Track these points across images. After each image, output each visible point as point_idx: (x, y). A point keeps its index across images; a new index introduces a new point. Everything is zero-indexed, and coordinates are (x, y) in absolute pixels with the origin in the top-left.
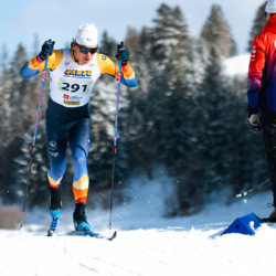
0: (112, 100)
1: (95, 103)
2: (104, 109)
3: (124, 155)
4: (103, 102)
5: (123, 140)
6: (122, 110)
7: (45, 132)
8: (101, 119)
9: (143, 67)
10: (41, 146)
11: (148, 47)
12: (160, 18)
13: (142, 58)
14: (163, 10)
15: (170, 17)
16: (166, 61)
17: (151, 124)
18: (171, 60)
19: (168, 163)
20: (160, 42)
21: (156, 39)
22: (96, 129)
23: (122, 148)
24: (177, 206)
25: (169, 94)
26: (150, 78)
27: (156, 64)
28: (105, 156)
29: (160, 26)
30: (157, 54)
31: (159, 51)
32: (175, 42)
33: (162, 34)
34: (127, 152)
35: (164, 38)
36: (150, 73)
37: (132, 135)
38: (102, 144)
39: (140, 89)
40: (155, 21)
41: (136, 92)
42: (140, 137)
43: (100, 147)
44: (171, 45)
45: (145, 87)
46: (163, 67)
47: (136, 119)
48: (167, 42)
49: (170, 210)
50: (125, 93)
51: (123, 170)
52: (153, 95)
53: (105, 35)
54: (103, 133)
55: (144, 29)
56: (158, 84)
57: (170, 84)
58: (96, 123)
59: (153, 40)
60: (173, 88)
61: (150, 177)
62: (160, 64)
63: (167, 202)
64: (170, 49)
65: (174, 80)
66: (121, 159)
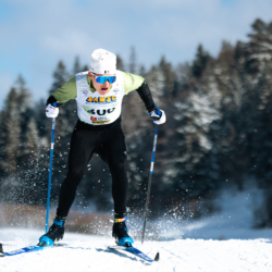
0: (206, 113)
1: (189, 115)
2: (197, 121)
3: (216, 166)
4: (196, 114)
5: (215, 151)
6: (215, 122)
7: (140, 141)
8: (194, 130)
9: (237, 80)
10: (134, 155)
11: (242, 61)
12: (255, 33)
13: (235, 72)
14: (258, 25)
15: (265, 32)
16: (259, 75)
17: (243, 136)
18: (264, 75)
19: (259, 175)
20: (255, 56)
21: (250, 54)
22: (189, 140)
23: (214, 159)
24: (266, 217)
25: (262, 108)
26: (243, 91)
27: (249, 78)
28: (197, 167)
29: (254, 41)
30: (251, 68)
31: (253, 66)
32: (268, 56)
33: (256, 49)
34: (219, 163)
35: (258, 52)
36: (243, 86)
37: (224, 147)
38: (195, 155)
39: (233, 102)
40: (249, 36)
41: (229, 105)
42: (231, 149)
43: (192, 158)
44: (265, 60)
45: (238, 100)
46: (256, 82)
47: (228, 131)
48: (261, 57)
49: (259, 222)
50: (218, 106)
51: (214, 181)
52: (246, 108)
53: (200, 49)
54: (196, 144)
55: (239, 43)
56: (250, 98)
57: (263, 98)
58: (189, 134)
59: (247, 54)
60: (265, 102)
61: (241, 188)
62: (254, 78)
63: (257, 213)
64: (263, 63)
65: (267, 94)
66: (212, 169)
